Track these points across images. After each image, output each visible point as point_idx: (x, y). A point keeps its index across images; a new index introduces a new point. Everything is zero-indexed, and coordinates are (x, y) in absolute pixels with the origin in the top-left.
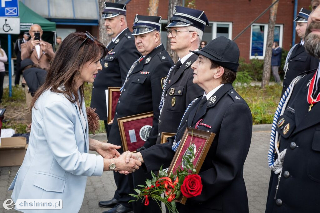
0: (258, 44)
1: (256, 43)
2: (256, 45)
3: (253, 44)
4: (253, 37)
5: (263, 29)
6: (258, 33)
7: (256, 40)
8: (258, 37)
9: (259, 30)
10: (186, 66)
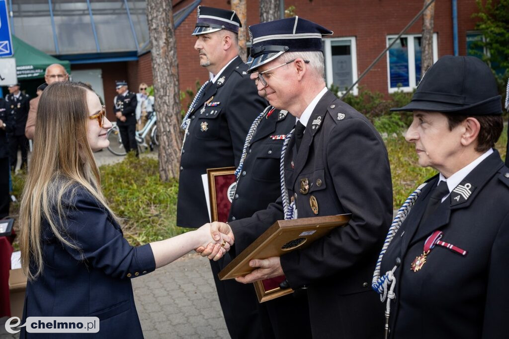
0: (399, 69)
1: (396, 66)
2: (396, 70)
3: (391, 68)
4: (390, 57)
5: (404, 42)
6: (398, 51)
7: (396, 62)
8: (398, 57)
9: (400, 45)
10: (314, 127)
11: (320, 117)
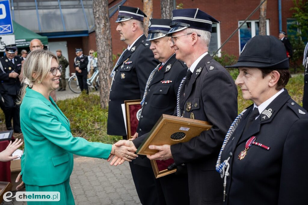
1: (244, 39)
2: (244, 41)
3: (241, 41)
5: (249, 25)
6: (245, 30)
7: (244, 37)
8: (245, 34)
9: (247, 27)
10: (197, 74)
11: (201, 68)
